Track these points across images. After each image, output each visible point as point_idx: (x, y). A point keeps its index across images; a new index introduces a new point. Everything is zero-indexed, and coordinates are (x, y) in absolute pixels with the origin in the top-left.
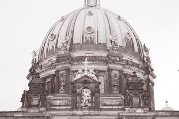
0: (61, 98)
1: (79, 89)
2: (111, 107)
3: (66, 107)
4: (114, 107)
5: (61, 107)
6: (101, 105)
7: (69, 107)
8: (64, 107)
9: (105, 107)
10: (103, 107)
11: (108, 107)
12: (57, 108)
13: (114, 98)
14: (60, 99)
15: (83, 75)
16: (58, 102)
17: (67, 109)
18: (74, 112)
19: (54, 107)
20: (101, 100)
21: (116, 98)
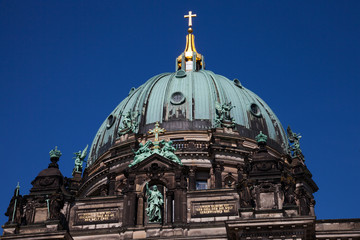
0: (102, 206)
1: (141, 184)
2: (212, 219)
3: (111, 225)
4: (218, 219)
5: (99, 226)
6: (189, 214)
7: (117, 225)
8: (106, 226)
9: (198, 220)
10: (192, 220)
11: (204, 220)
12: (92, 227)
13: (219, 198)
14: (98, 210)
15: (149, 155)
16: (93, 216)
17: (113, 227)
18: (127, 233)
19: (85, 227)
20: (189, 205)
21: (223, 198)
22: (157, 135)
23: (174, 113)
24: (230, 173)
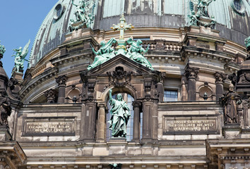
0: (55, 115)
1: (102, 91)
2: (188, 137)
3: (66, 138)
4: (195, 137)
5: (52, 139)
6: (160, 130)
7: (74, 139)
8: (60, 139)
9: (171, 138)
10: (165, 137)
11: (178, 137)
12: (44, 139)
13: (196, 113)
14: (50, 119)
15: (112, 56)
16: (45, 126)
17: (69, 141)
19: (35, 138)
20: (160, 120)
21: (202, 112)
22: (122, 31)
23: (138, 5)
24: (206, 83)
